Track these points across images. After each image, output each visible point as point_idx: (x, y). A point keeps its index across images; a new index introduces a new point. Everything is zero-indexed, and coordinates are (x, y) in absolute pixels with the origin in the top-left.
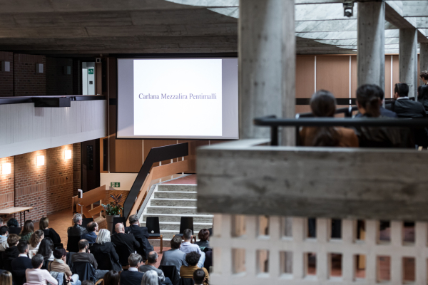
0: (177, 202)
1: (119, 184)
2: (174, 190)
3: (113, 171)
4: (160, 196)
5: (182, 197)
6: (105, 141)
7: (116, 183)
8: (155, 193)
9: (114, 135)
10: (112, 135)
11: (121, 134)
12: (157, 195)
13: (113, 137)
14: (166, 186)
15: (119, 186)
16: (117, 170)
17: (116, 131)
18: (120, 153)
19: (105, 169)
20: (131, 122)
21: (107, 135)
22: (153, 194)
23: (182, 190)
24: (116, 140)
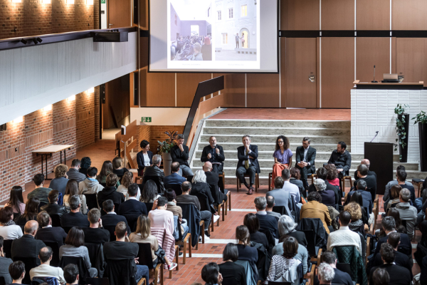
0: (228, 137)
1: (150, 118)
2: (223, 125)
3: (144, 106)
4: (210, 131)
5: (233, 133)
6: (136, 74)
7: (147, 118)
8: (204, 129)
9: (146, 68)
10: (143, 68)
11: (153, 67)
12: (206, 130)
13: (145, 70)
14: (214, 122)
15: (150, 121)
16: (148, 104)
17: (148, 64)
18: (151, 87)
19: (136, 104)
20: (164, 55)
21: (138, 68)
22: (202, 130)
23: (231, 125)
24: (148, 74)
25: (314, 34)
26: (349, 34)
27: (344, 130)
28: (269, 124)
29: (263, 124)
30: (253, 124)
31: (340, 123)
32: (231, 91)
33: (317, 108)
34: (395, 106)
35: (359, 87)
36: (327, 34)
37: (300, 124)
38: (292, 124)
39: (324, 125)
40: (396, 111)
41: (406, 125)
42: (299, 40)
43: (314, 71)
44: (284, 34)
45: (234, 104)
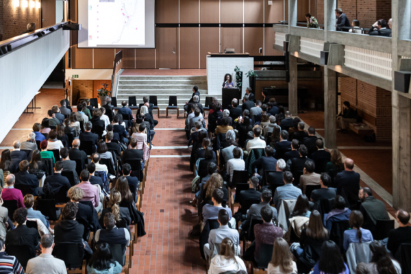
1: (78, 75)
2: (130, 79)
3: (74, 68)
4: (123, 83)
5: (137, 83)
6: (69, 50)
7: (76, 75)
8: (119, 82)
9: (76, 45)
11: (80, 45)
13: (75, 47)
14: (124, 77)
15: (78, 77)
16: (76, 67)
17: (77, 43)
18: (78, 56)
19: (69, 67)
20: (86, 38)
24: (77, 49)
25: (176, 25)
26: (196, 25)
27: (202, 81)
28: (157, 78)
29: (154, 78)
30: (148, 78)
31: (199, 77)
32: (127, 59)
33: (177, 68)
34: (235, 67)
35: (212, 56)
36: (183, 25)
37: (175, 78)
38: (171, 78)
39: (190, 78)
40: (235, 70)
41: (241, 78)
42: (166, 29)
43: (175, 47)
44: (158, 25)
45: (128, 67)
